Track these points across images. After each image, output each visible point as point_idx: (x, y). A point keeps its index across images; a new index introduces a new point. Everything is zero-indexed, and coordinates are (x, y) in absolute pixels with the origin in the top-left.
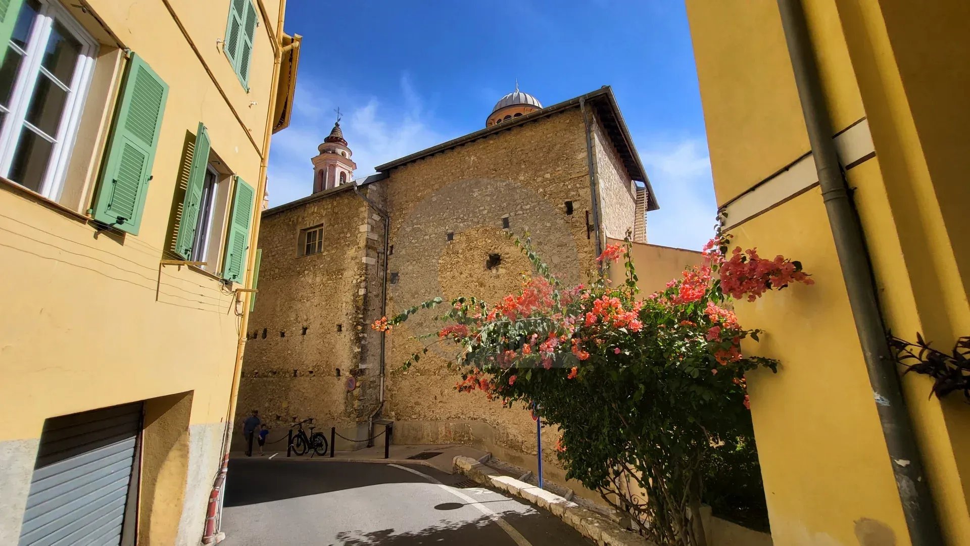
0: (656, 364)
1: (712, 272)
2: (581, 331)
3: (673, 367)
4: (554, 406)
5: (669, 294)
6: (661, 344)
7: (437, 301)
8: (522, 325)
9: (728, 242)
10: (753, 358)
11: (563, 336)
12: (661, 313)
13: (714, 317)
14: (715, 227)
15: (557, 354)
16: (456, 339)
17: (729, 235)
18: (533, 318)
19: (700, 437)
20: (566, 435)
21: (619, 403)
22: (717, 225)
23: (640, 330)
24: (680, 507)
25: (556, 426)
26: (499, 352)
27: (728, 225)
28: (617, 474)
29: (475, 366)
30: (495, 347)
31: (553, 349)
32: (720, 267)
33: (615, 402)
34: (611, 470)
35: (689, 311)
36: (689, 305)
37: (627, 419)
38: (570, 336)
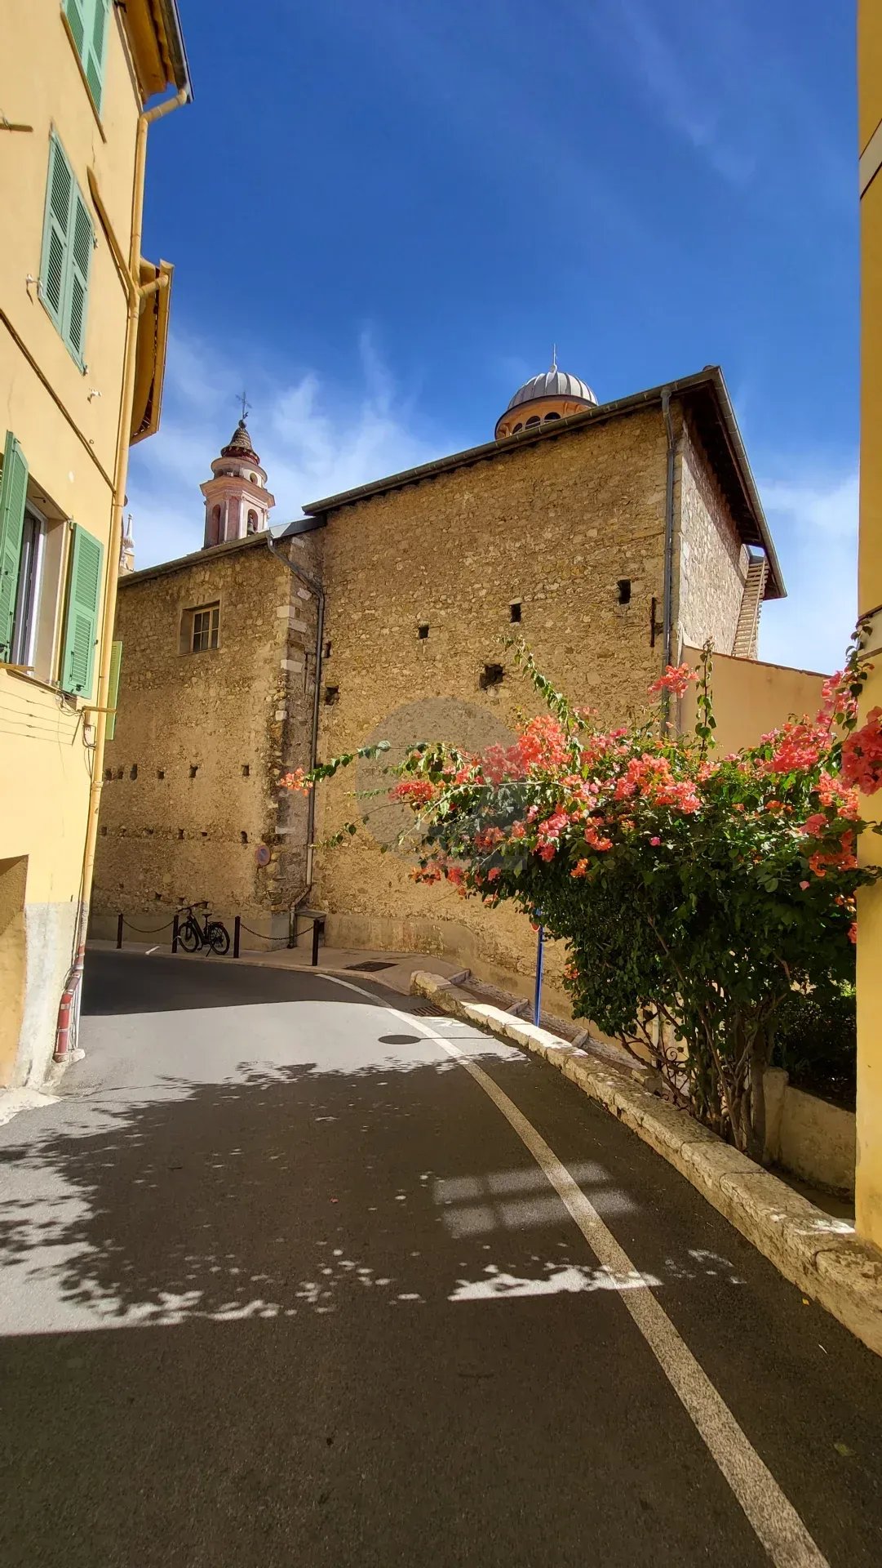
0: (716, 866)
1: (835, 723)
2: (606, 806)
3: (741, 873)
4: (563, 911)
5: (758, 755)
6: (729, 837)
7: (384, 746)
8: (508, 792)
9: (864, 676)
10: (874, 868)
11: (577, 812)
12: (739, 785)
13: (827, 797)
14: (848, 651)
15: (563, 840)
16: (414, 804)
17: (867, 664)
18: (530, 782)
19: (779, 975)
20: (577, 955)
21: (659, 917)
22: (851, 647)
23: (697, 813)
24: (734, 1071)
25: (563, 941)
26: (478, 829)
27: (870, 649)
28: (649, 1016)
29: (439, 848)
30: (473, 820)
31: (557, 832)
32: (848, 717)
33: (652, 916)
34: (639, 1011)
35: (787, 786)
36: (788, 777)
37: (668, 941)
38: (585, 813)
